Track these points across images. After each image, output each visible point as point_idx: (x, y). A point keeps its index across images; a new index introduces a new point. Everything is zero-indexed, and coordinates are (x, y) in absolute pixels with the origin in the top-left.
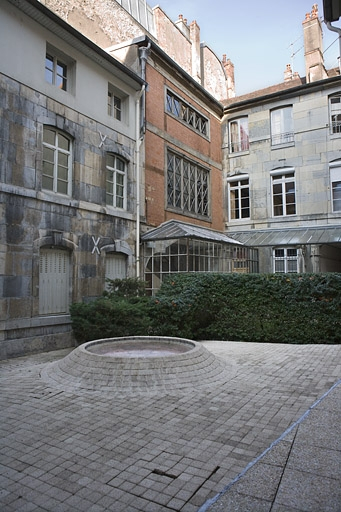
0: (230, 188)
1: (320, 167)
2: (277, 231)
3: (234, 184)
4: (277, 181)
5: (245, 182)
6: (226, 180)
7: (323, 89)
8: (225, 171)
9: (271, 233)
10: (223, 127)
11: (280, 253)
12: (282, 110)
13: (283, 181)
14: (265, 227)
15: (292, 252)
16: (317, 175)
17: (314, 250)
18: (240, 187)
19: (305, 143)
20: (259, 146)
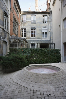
0: (21, 30)
1: (41, 29)
2: (32, 40)
3: (22, 29)
4: (32, 30)
5: (25, 29)
6: (21, 28)
7: (42, 14)
8: (21, 26)
9: (30, 41)
10: (20, 16)
11: (32, 45)
12: (33, 16)
13: (33, 30)
14: (29, 39)
15: (34, 45)
16: (40, 30)
17: (39, 45)
18: (24, 30)
19: (38, 23)
20: (29, 22)
